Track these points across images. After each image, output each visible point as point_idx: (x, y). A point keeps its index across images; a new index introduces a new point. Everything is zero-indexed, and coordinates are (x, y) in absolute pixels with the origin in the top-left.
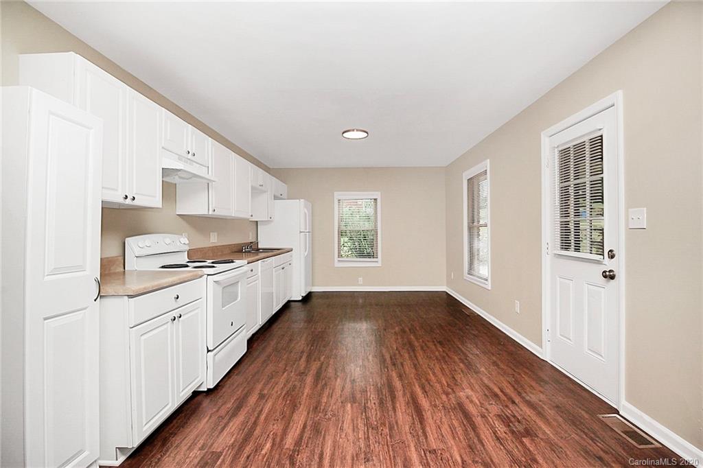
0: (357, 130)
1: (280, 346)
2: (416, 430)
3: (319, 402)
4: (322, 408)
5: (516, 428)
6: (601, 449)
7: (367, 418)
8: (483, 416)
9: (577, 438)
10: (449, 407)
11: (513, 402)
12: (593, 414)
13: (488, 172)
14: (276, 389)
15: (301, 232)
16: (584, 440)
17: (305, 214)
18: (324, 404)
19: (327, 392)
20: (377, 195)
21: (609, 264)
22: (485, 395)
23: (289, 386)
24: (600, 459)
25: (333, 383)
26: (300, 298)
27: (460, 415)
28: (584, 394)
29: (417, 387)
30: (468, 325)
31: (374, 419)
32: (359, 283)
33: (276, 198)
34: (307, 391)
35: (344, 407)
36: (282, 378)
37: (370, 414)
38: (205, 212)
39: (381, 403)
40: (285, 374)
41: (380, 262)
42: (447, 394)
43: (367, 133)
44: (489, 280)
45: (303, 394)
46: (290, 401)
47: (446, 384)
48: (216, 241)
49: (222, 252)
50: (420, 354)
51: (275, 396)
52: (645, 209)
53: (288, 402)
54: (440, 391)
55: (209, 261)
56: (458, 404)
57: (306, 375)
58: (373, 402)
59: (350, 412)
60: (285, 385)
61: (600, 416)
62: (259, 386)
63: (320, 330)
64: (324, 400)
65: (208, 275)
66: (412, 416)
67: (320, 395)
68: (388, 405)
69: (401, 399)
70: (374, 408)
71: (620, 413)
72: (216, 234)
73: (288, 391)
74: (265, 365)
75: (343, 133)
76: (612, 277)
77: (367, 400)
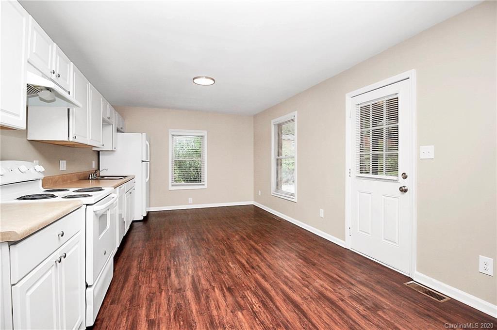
0: (207, 78)
1: (144, 266)
2: (306, 325)
3: (211, 317)
4: (217, 322)
5: (368, 305)
6: (424, 309)
7: (262, 323)
8: (342, 300)
9: (406, 303)
10: (315, 297)
11: (352, 284)
12: (401, 284)
13: (296, 120)
14: (162, 312)
15: (143, 161)
16: (410, 304)
17: (147, 145)
18: (217, 318)
19: (213, 305)
20: (204, 133)
21: (402, 182)
22: (332, 282)
23: (173, 305)
24: (428, 315)
25: (213, 294)
26: (142, 218)
27: (327, 303)
28: (385, 269)
29: (282, 284)
30: (284, 229)
31: (269, 323)
32: (189, 202)
33: (118, 131)
34: (194, 307)
35: (236, 316)
36: (163, 298)
37: (262, 318)
38: (66, 139)
39: (264, 305)
40: (163, 293)
41: (206, 185)
42: (307, 287)
43: (214, 80)
44: (296, 195)
45: (192, 311)
46: (183, 321)
47: (301, 278)
48: (65, 169)
49: (71, 180)
50: (266, 255)
51: (164, 320)
52: (433, 146)
53: (182, 323)
54: (301, 285)
55: (72, 190)
56: (319, 293)
57: (184, 291)
58: (257, 305)
59: (244, 320)
60: (169, 305)
61: (406, 284)
62: (143, 312)
63: (174, 245)
64: (215, 313)
65: (87, 205)
66: (295, 312)
67: (208, 308)
68: (270, 306)
69: (277, 298)
70: (262, 311)
71: (414, 280)
72: (65, 161)
73: (175, 312)
74: (137, 288)
75: (194, 79)
76: (406, 191)
77: (252, 305)
